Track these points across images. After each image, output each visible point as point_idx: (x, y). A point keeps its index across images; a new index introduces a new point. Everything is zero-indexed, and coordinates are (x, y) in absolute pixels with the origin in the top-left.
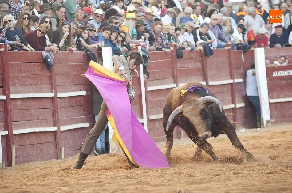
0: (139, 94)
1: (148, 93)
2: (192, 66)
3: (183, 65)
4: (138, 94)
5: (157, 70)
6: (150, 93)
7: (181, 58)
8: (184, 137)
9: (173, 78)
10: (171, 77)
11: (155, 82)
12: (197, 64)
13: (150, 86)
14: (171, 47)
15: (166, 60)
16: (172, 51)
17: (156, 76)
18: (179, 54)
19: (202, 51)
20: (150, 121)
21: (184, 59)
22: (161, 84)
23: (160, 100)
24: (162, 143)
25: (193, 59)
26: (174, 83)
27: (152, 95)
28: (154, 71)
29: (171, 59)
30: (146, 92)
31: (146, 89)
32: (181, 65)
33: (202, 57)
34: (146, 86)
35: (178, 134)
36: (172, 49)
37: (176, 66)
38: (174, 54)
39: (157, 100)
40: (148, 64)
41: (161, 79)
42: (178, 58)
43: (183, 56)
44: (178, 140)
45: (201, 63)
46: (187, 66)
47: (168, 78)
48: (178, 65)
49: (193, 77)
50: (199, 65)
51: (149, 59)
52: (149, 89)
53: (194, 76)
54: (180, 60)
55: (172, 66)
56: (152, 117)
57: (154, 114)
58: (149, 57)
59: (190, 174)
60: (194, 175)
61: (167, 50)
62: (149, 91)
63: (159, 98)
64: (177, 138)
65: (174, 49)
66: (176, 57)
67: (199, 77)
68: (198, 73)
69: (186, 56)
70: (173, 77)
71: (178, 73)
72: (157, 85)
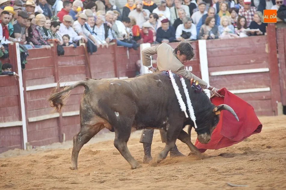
0: (18, 94)
1: (27, 93)
2: (74, 63)
3: (64, 63)
4: (16, 95)
5: (36, 69)
6: (29, 94)
7: (61, 55)
8: (66, 140)
9: (54, 77)
10: (52, 76)
11: (35, 81)
12: (79, 61)
13: (29, 85)
14: (52, 43)
15: (46, 57)
16: (52, 47)
17: (36, 74)
18: (60, 51)
19: (85, 47)
20: (29, 123)
21: (66, 56)
22: (41, 84)
23: (40, 101)
24: (42, 147)
25: (75, 56)
26: (55, 82)
27: (31, 95)
28: (33, 69)
29: (52, 57)
30: (25, 92)
31: (25, 89)
32: (61, 62)
33: (85, 54)
34: (24, 86)
35: (59, 137)
36: (52, 45)
37: (57, 64)
38: (55, 51)
39: (37, 101)
40: (26, 62)
41: (41, 78)
42: (59, 55)
43: (65, 53)
44: (60, 143)
45: (84, 60)
46: (68, 64)
47: (48, 77)
48: (60, 63)
49: (76, 76)
50: (81, 62)
51: (28, 57)
52: (28, 89)
53: (76, 74)
54: (61, 57)
55: (53, 63)
56: (31, 120)
57: (33, 116)
58: (28, 55)
59: (73, 181)
60: (78, 182)
61: (47, 47)
62: (28, 91)
63: (38, 98)
64: (58, 142)
65: (54, 45)
66: (57, 54)
67: (82, 75)
68: (81, 71)
69: (67, 52)
70: (54, 75)
71: (59, 71)
72: (37, 84)
